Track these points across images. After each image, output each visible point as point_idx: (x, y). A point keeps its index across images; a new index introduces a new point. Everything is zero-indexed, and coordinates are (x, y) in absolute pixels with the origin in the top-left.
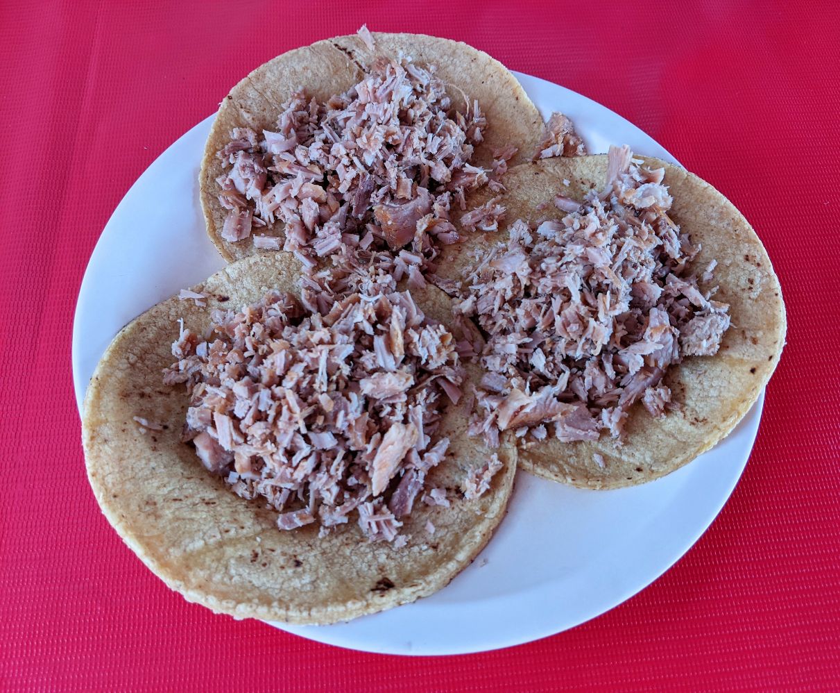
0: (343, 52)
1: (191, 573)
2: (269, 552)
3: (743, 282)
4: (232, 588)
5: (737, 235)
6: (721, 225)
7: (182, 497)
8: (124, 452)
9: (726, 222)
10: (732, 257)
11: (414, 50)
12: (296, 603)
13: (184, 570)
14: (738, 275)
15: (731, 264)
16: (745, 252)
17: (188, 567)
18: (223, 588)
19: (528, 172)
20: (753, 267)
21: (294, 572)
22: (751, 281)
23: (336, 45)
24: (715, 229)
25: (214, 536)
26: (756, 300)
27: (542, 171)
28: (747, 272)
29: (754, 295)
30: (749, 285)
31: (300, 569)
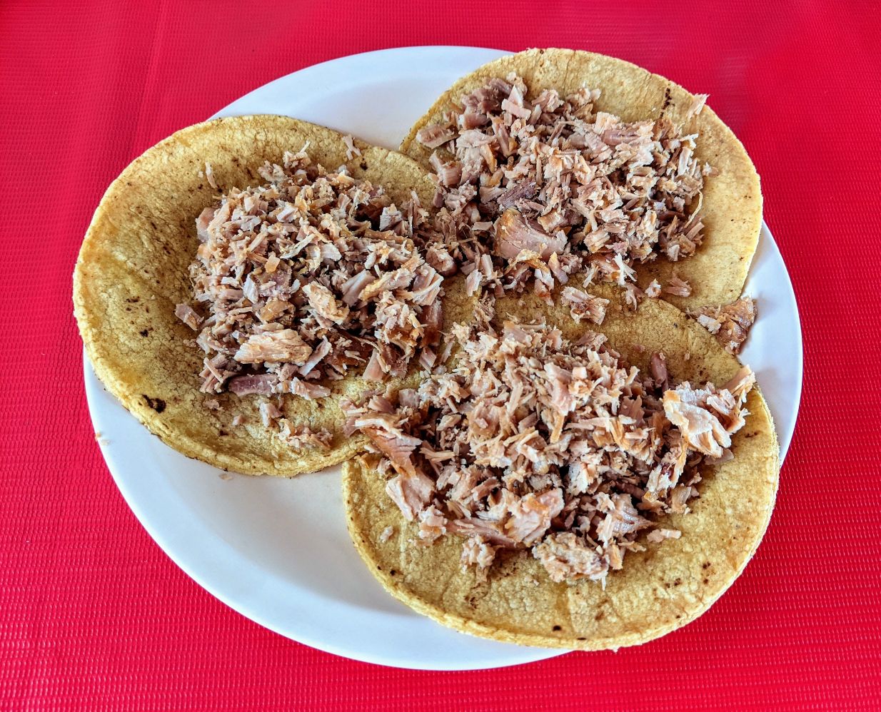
0: (665, 99)
1: (93, 264)
2: (144, 308)
3: (671, 576)
4: (95, 296)
5: (730, 543)
6: (731, 520)
7: (159, 228)
8: (172, 171)
9: (739, 524)
10: (698, 550)
11: (717, 147)
12: (104, 345)
13: (94, 258)
14: (678, 566)
15: (687, 553)
16: (713, 560)
17: (98, 260)
18: (92, 290)
19: (671, 317)
20: (699, 577)
21: (134, 334)
22: (678, 583)
23: (669, 90)
24: (721, 517)
25: (135, 264)
26: (656, 599)
27: (683, 329)
28: (687, 573)
29: (661, 592)
30: (672, 584)
31: (140, 337)
